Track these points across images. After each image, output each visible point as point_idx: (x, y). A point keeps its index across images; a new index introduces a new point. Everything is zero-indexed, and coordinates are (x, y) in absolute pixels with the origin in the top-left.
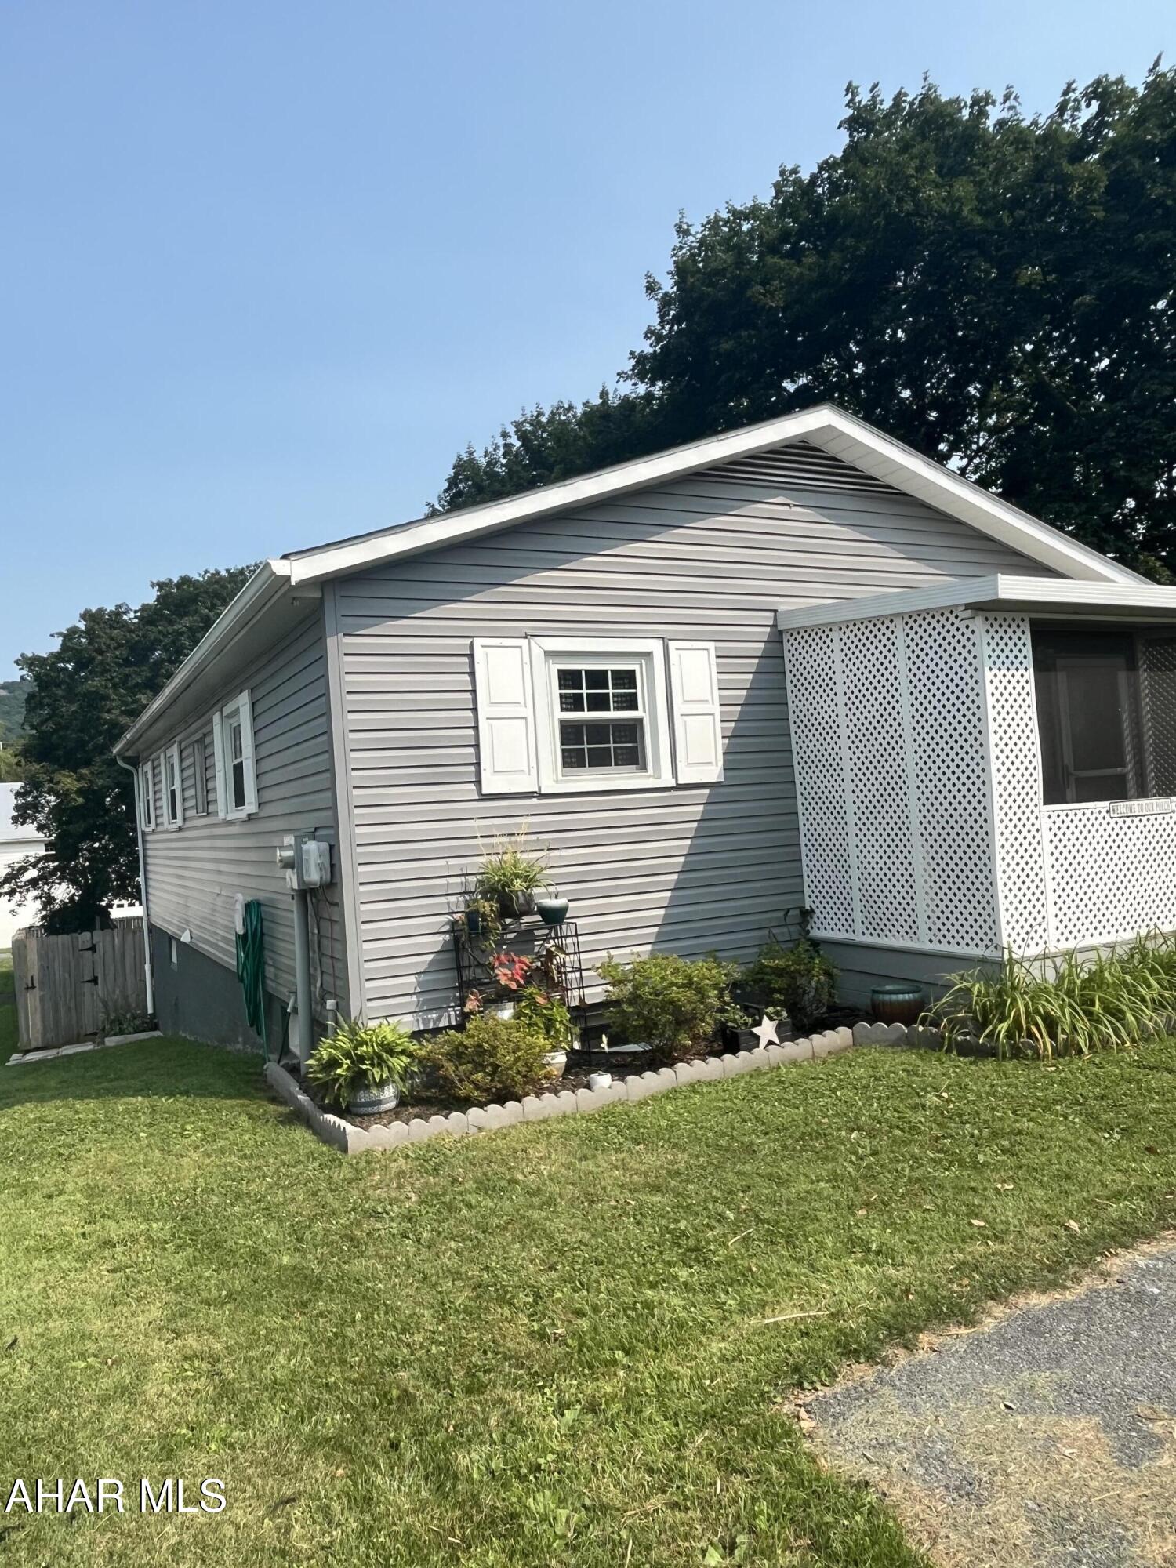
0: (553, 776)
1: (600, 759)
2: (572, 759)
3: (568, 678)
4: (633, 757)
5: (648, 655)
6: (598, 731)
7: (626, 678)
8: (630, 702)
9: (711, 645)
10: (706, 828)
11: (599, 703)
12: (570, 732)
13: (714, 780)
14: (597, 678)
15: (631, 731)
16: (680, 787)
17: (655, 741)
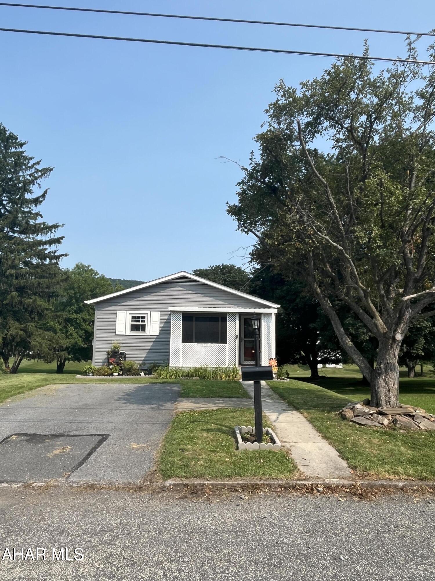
0: (129, 332)
1: (138, 330)
2: (133, 330)
3: (133, 317)
4: (144, 330)
5: (147, 314)
6: (138, 326)
7: (144, 317)
8: (144, 321)
9: (159, 312)
10: (155, 343)
11: (138, 321)
12: (133, 326)
13: (157, 335)
14: (138, 317)
15: (144, 326)
16: (150, 336)
17: (147, 328)
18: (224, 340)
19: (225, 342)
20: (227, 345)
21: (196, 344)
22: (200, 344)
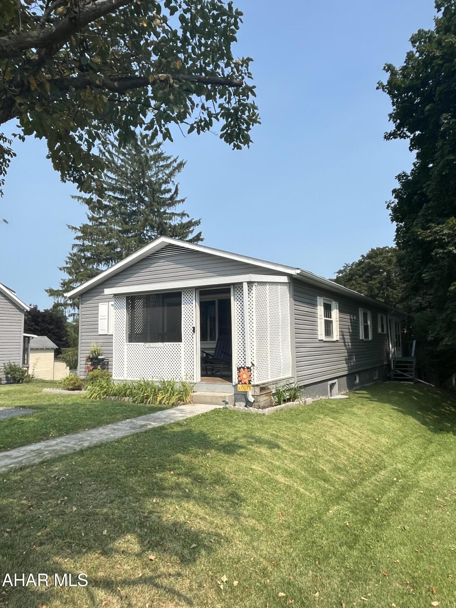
18: (177, 338)
19: (180, 340)
20: (182, 344)
21: (143, 343)
22: (147, 344)
